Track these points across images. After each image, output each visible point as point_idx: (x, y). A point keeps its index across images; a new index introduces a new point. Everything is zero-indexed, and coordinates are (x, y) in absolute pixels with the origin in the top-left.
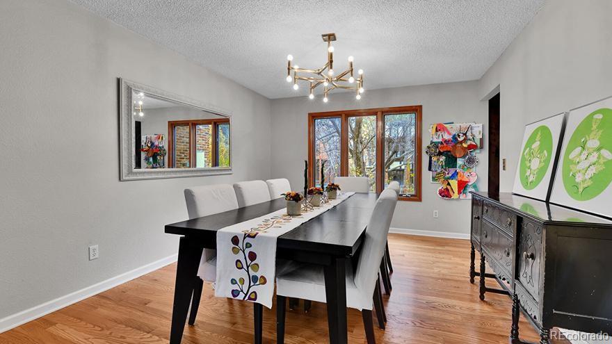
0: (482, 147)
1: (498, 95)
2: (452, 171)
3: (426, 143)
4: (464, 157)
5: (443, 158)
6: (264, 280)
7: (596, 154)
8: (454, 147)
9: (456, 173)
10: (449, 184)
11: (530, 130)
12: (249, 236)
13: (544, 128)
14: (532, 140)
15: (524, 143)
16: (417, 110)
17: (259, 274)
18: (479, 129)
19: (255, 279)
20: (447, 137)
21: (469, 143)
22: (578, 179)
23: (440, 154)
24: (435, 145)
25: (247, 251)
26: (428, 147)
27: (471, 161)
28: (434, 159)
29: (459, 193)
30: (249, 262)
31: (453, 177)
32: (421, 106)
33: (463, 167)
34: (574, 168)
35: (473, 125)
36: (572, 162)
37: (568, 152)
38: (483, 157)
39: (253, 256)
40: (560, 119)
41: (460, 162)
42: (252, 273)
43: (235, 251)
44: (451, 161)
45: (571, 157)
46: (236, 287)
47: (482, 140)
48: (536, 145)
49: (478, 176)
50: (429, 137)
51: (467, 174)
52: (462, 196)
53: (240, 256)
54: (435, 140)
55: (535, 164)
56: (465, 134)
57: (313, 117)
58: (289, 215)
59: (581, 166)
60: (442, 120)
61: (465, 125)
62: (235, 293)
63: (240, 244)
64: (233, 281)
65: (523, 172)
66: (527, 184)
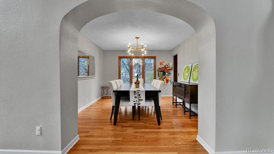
0: (172, 70)
1: (177, 55)
2: (164, 76)
3: (157, 68)
4: (167, 72)
5: (162, 73)
6: (142, 100)
7: (197, 73)
8: (165, 69)
9: (165, 77)
10: (164, 80)
11: (185, 66)
12: (138, 91)
13: (188, 66)
14: (185, 69)
15: (184, 69)
16: (154, 58)
17: (141, 99)
18: (171, 64)
19: (140, 100)
20: (163, 66)
21: (169, 68)
22: (194, 78)
23: (161, 71)
24: (160, 69)
25: (138, 94)
26: (158, 69)
27: (169, 73)
28: (160, 73)
29: (166, 83)
30: (138, 96)
31: (164, 78)
32: (156, 57)
33: (167, 75)
34: (193, 75)
35: (170, 63)
36: (193, 74)
37: (192, 73)
38: (172, 72)
39: (139, 95)
40: (191, 65)
41: (166, 74)
42: (139, 99)
43: (135, 94)
44: (164, 74)
45: (193, 73)
46: (135, 103)
47: (172, 67)
48: (186, 70)
49: (171, 77)
50: (158, 66)
51: (168, 77)
52: (167, 84)
53: (136, 95)
54: (160, 67)
55: (186, 74)
56: (168, 66)
57: (120, 58)
58: (136, 88)
59: (195, 75)
60: (161, 61)
61: (167, 63)
62: (135, 104)
63: (136, 93)
64: (134, 101)
65: (184, 76)
66: (185, 79)
